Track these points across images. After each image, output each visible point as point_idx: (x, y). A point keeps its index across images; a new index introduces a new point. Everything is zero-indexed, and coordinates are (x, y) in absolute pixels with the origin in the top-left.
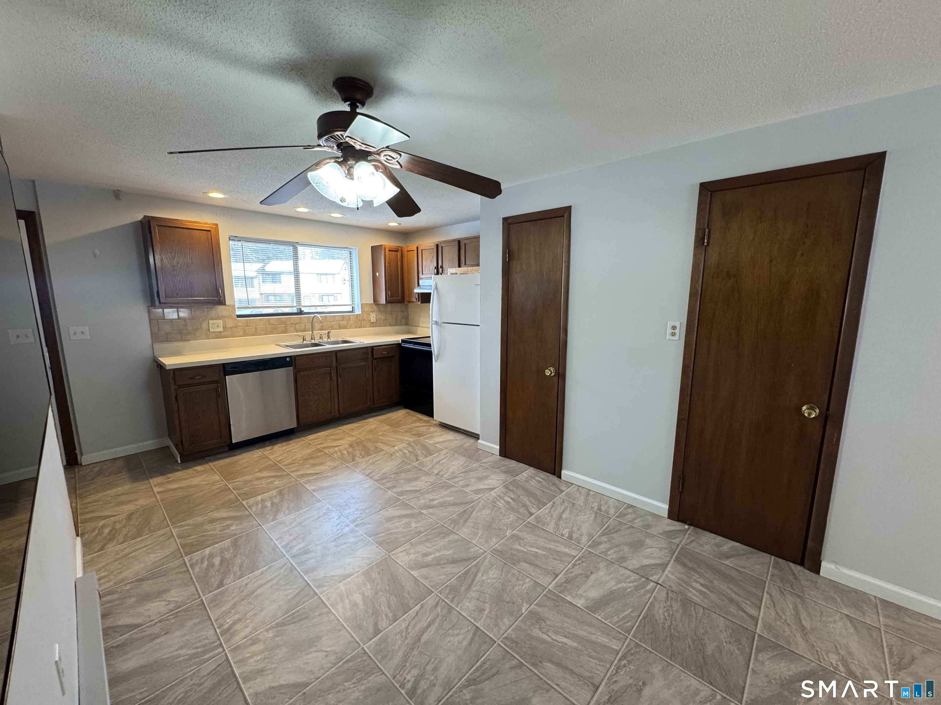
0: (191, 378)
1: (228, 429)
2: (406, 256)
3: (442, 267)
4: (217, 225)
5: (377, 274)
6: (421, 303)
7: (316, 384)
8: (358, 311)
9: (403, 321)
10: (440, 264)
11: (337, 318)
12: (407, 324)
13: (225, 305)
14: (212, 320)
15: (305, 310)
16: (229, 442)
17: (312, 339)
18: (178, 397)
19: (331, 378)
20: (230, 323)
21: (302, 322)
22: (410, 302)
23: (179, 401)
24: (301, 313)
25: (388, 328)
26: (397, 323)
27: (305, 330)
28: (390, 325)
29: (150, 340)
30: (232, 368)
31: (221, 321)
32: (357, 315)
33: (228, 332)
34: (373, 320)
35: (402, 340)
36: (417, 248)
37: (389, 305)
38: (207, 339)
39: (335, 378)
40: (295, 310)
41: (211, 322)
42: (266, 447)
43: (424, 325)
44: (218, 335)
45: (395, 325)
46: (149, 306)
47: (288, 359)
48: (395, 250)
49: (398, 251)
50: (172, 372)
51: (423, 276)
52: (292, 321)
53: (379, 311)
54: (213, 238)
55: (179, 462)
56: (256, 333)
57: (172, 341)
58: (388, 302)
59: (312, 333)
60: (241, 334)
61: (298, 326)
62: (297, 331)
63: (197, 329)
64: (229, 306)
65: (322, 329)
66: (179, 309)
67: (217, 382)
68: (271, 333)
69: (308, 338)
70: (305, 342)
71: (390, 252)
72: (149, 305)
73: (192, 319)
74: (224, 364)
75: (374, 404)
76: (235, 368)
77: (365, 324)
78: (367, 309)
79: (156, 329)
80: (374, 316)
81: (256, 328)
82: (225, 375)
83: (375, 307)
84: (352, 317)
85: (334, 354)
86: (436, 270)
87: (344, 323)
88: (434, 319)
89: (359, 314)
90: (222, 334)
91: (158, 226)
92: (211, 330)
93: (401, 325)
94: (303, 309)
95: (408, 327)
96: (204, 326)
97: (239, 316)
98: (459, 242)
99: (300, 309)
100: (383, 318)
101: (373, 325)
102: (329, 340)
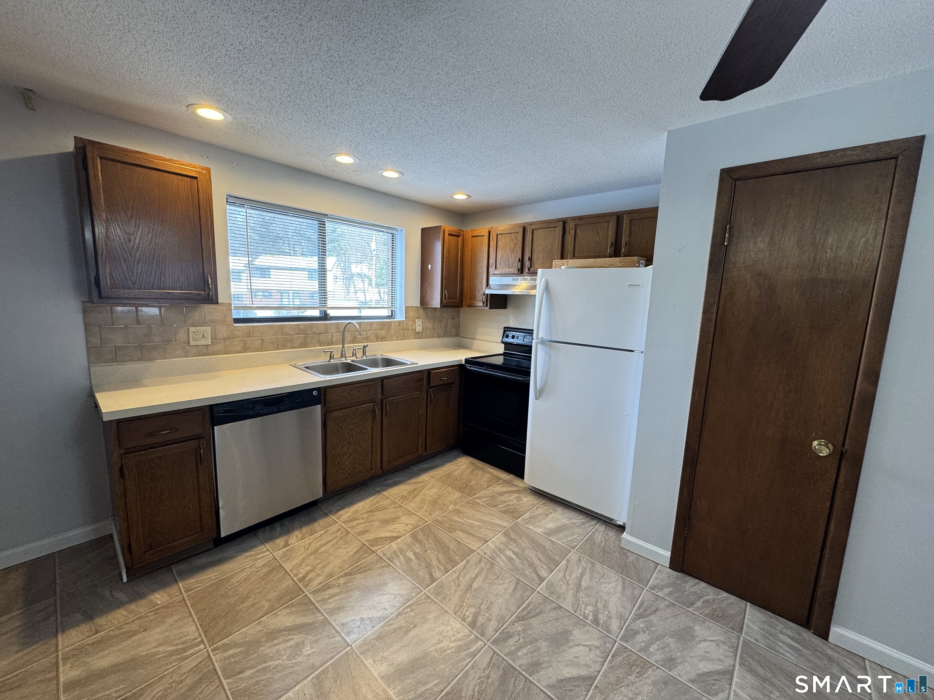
0: (151, 434)
1: (214, 513)
2: (470, 243)
3: (530, 259)
4: (208, 170)
5: (429, 266)
6: (490, 308)
7: (352, 429)
8: (400, 317)
9: (454, 331)
10: (527, 255)
11: (374, 326)
12: (457, 335)
13: (217, 303)
14: (194, 326)
15: (332, 313)
16: (214, 536)
17: (342, 356)
18: (126, 471)
19: (374, 418)
20: (223, 331)
21: (329, 331)
22: (471, 306)
23: (126, 476)
24: (325, 317)
25: (437, 340)
26: (445, 334)
27: (331, 343)
28: (438, 337)
29: (85, 358)
30: (226, 411)
31: (209, 328)
32: (400, 322)
33: (220, 347)
34: (419, 329)
35: (466, 360)
36: (489, 232)
37: (443, 309)
38: (184, 357)
39: (378, 418)
40: (316, 313)
41: (192, 329)
42: (276, 538)
43: (485, 338)
44: (204, 351)
45: (445, 335)
46: (83, 302)
47: (315, 393)
48: (456, 235)
49: (459, 236)
50: (114, 425)
51: (497, 272)
52: (314, 329)
53: (427, 316)
54: (201, 191)
55: (125, 579)
56: (262, 348)
57: (124, 361)
58: (443, 305)
59: (343, 347)
60: (238, 348)
61: (322, 338)
62: (321, 344)
63: (169, 341)
64: (222, 304)
65: (354, 341)
66: (139, 308)
67: (198, 438)
68: (284, 347)
69: (337, 355)
70: (332, 361)
71: (450, 237)
72: (85, 300)
73: (162, 321)
74: (211, 406)
75: (426, 451)
76: (231, 411)
77: (408, 334)
78: (411, 314)
79: (96, 341)
80: (420, 323)
81: (262, 340)
82: (214, 424)
83: (421, 312)
84: (393, 325)
85: (380, 381)
86: (519, 264)
87: (383, 333)
88: (540, 336)
89: (403, 321)
90: (209, 348)
91: (101, 158)
92: (192, 343)
93: (451, 336)
94: (329, 312)
95: (458, 338)
96: (181, 335)
97: (237, 321)
98: (564, 222)
99: (325, 312)
100: (430, 327)
101: (418, 335)
102: (364, 358)
